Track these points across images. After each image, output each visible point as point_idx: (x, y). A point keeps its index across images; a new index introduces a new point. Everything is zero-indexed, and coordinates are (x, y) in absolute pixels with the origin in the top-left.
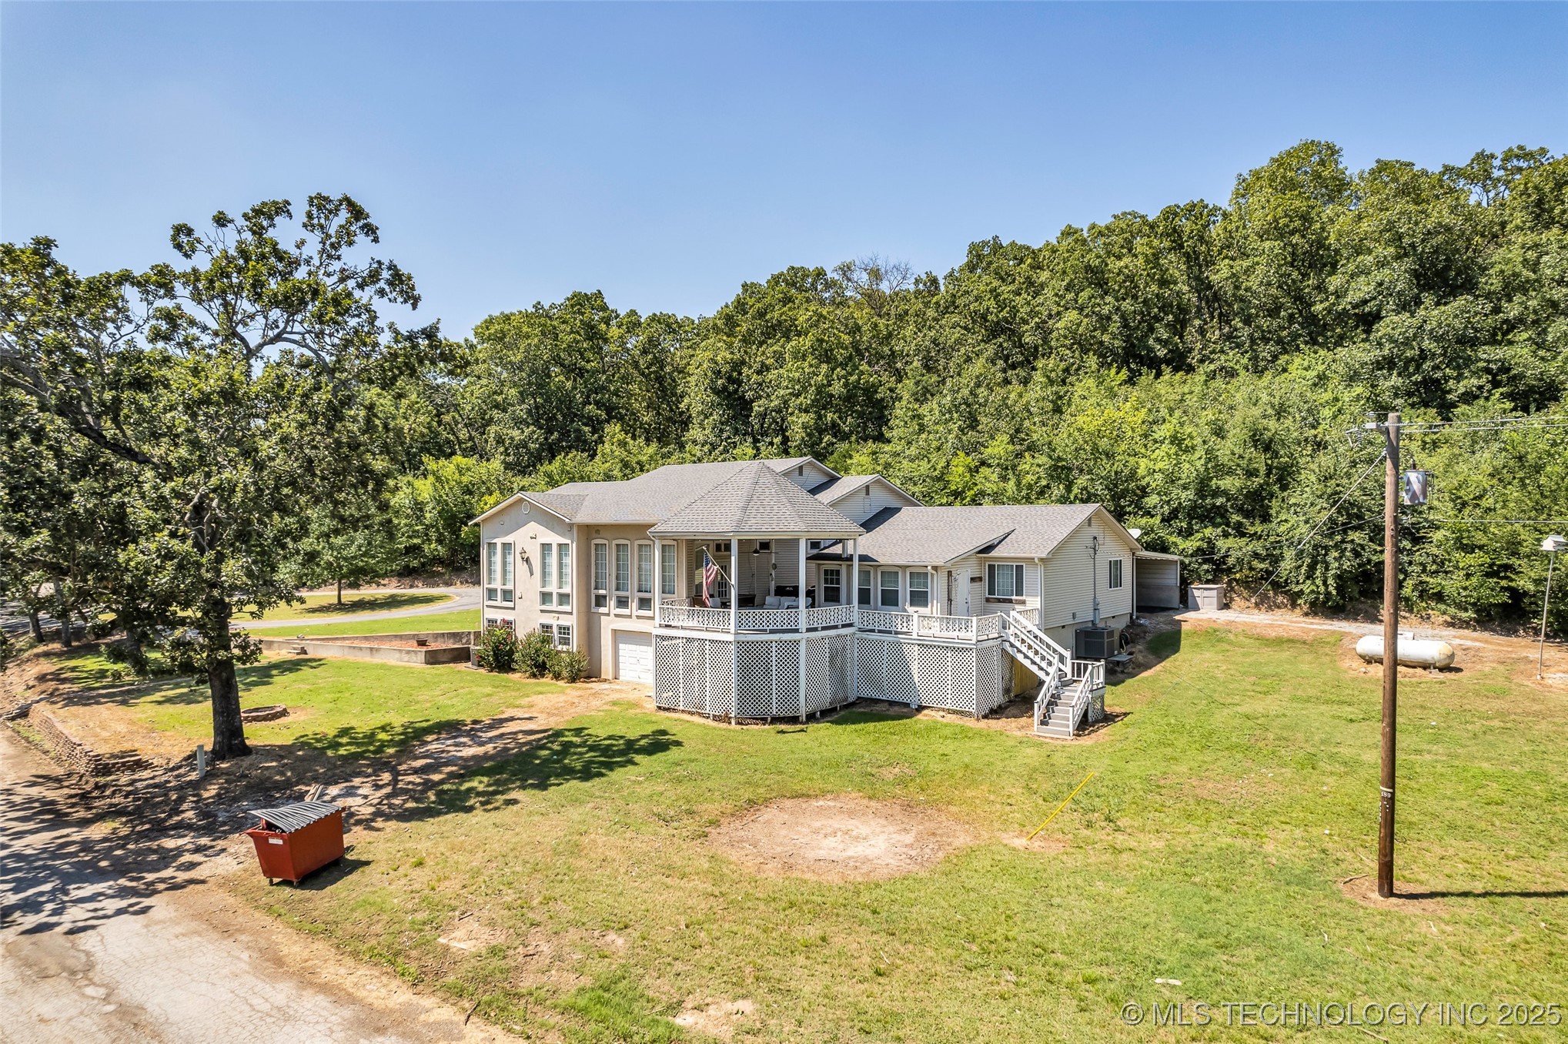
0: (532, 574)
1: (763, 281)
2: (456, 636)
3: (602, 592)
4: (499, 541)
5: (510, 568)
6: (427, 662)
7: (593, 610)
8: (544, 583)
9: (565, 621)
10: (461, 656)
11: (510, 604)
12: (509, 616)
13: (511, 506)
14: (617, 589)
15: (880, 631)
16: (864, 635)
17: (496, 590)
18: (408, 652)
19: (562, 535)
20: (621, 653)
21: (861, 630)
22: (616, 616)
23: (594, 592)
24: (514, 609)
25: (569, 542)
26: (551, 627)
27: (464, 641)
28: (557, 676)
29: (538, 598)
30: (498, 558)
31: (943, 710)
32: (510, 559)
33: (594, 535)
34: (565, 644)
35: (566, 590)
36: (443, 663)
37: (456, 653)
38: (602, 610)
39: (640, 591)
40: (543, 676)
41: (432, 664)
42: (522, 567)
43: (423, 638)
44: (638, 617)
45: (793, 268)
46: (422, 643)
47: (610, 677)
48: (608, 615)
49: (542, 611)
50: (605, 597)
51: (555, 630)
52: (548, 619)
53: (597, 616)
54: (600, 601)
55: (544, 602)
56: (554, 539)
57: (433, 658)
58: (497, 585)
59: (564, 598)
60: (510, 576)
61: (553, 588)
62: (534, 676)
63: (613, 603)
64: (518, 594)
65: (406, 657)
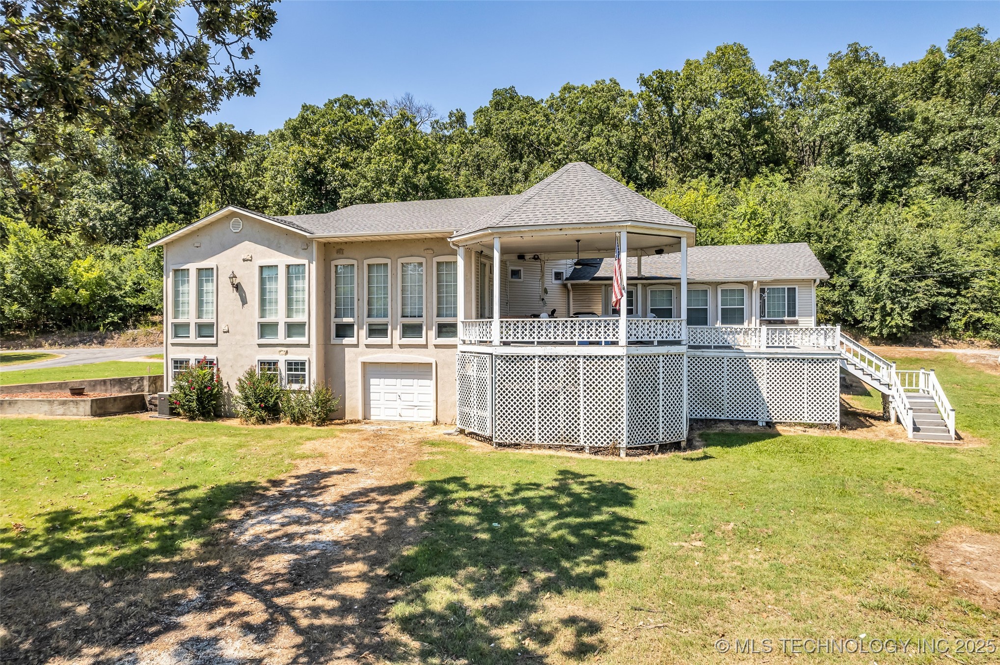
0: (244, 301)
1: (320, 104)
2: (121, 382)
3: (347, 320)
4: (192, 267)
5: (209, 298)
6: (94, 414)
7: (333, 342)
8: (263, 312)
9: (296, 355)
10: (136, 405)
11: (212, 340)
12: (210, 354)
13: (211, 224)
14: (369, 316)
15: (715, 347)
16: (698, 353)
17: (187, 325)
18: (64, 403)
19: (295, 254)
20: (372, 389)
21: (690, 347)
22: (367, 346)
23: (334, 321)
24: (216, 345)
25: (306, 262)
26: (275, 363)
27: (134, 388)
28: (298, 419)
29: (256, 331)
30: (190, 288)
31: (800, 424)
32: (209, 287)
33: (335, 255)
34: (297, 382)
35: (297, 318)
36: (115, 414)
37: (128, 402)
38: (346, 341)
39: (403, 316)
40: (278, 420)
41: (100, 415)
42: (228, 295)
43: (77, 386)
44: (402, 346)
45: (347, 96)
46: (78, 392)
47: (360, 418)
48: (357, 346)
49: (260, 346)
50: (351, 326)
51: (282, 367)
52: (268, 355)
53: (338, 349)
54: (344, 330)
55: (262, 336)
56: (281, 260)
57: (101, 409)
58: (190, 317)
59: (294, 329)
60: (209, 308)
61: (279, 316)
62: (263, 421)
63: (364, 332)
64: (222, 327)
65: (60, 410)
